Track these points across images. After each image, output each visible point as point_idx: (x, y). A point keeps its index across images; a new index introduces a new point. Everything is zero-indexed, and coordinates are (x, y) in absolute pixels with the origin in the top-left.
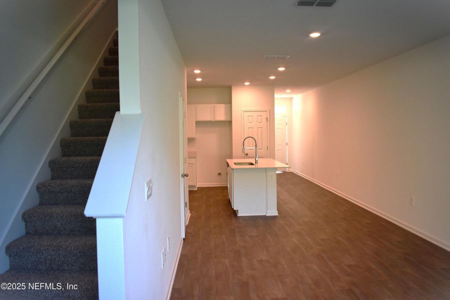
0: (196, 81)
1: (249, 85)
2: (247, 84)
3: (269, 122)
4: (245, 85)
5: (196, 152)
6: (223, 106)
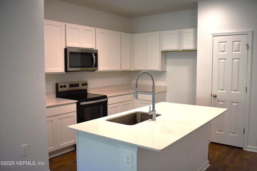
3: (250, 49)
5: (166, 87)
6: (192, 30)
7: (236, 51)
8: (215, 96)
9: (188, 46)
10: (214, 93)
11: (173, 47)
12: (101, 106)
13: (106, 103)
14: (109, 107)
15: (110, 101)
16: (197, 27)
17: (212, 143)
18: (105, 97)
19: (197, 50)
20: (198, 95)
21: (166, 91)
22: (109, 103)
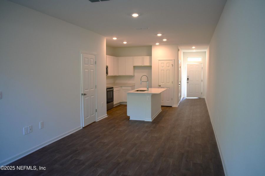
0: (124, 44)
1: (159, 45)
2: (157, 44)
3: (173, 66)
4: (156, 45)
5: (135, 83)
6: (148, 57)
7: (168, 67)
8: (160, 86)
9: (147, 64)
10: (159, 85)
11: (139, 64)
12: (111, 92)
13: (113, 91)
14: (114, 92)
15: (115, 89)
16: (151, 56)
17: (162, 106)
18: (112, 88)
19: (151, 66)
20: (152, 86)
21: (135, 86)
22: (114, 91)
